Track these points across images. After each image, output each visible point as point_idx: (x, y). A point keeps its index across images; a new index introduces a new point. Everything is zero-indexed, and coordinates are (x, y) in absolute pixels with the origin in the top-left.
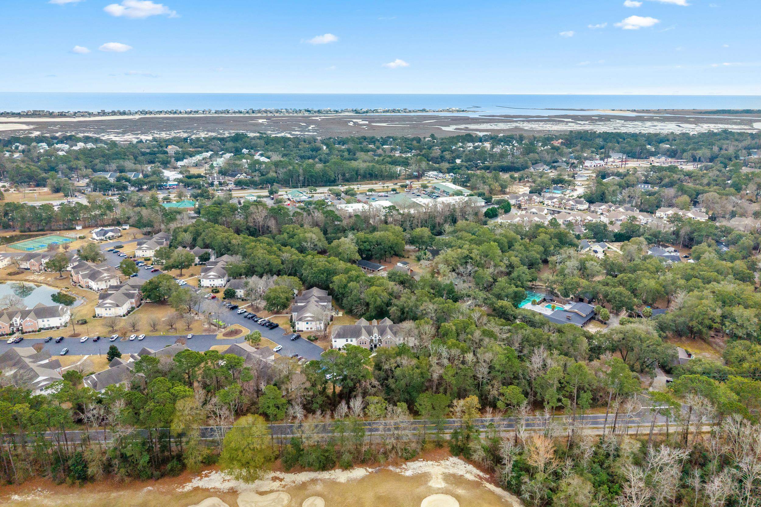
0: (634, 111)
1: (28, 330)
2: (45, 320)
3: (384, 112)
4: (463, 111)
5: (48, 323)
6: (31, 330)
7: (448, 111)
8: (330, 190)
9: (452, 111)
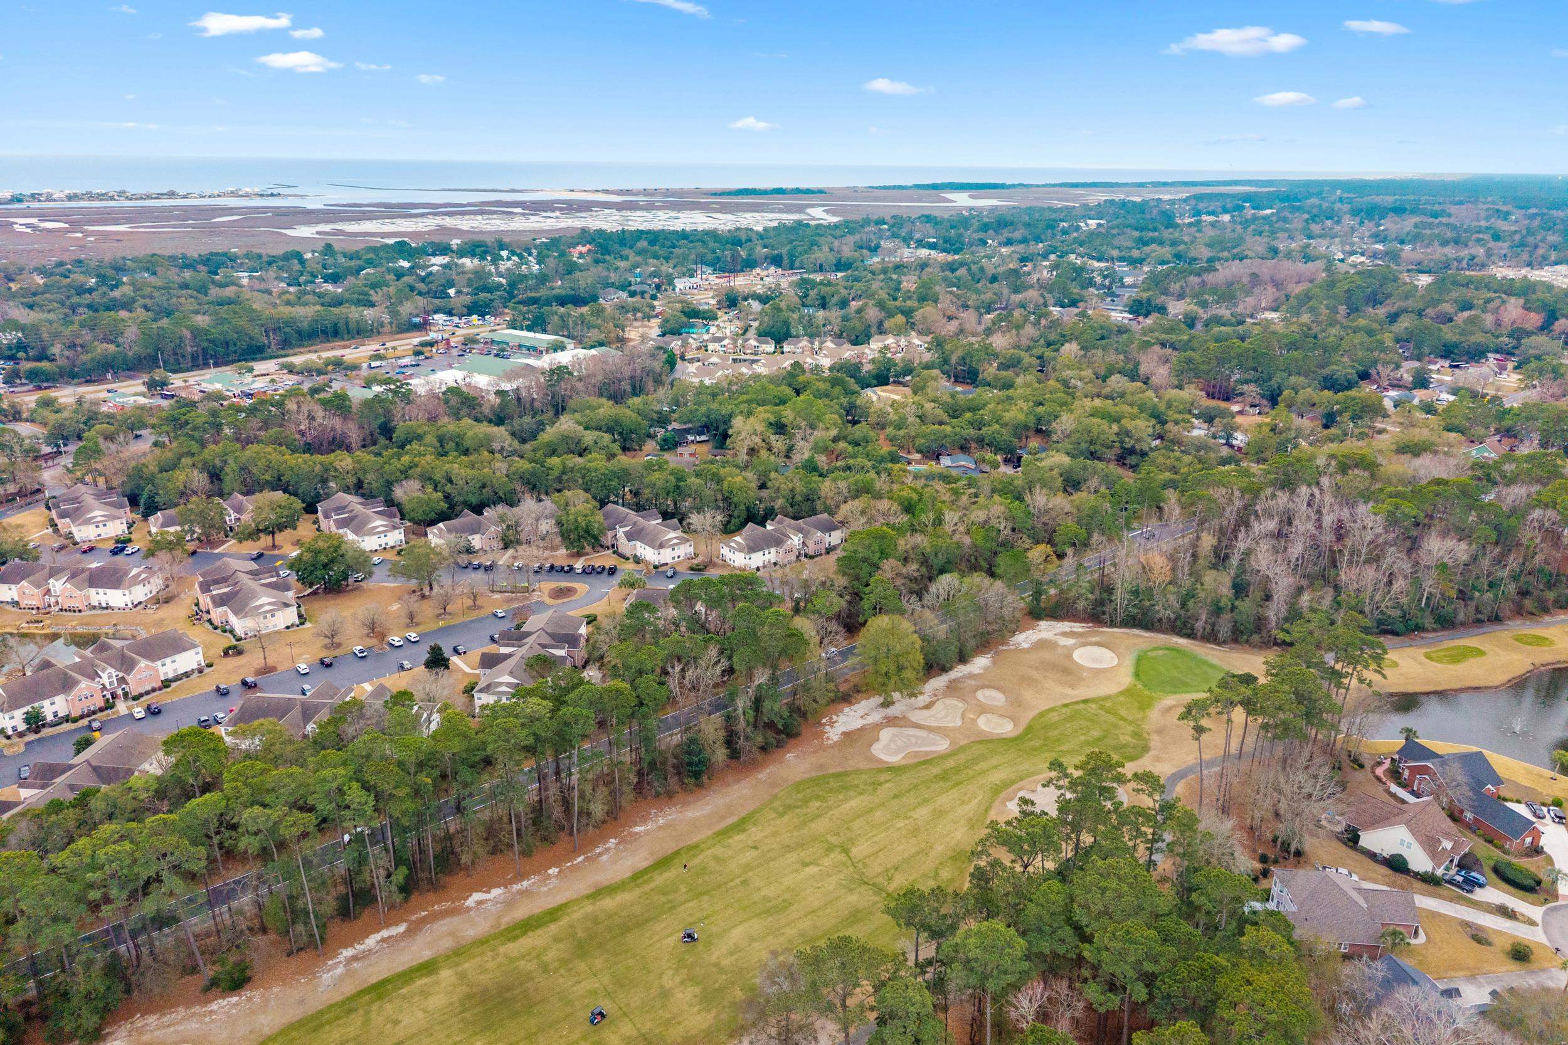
0: (607, 192)
1: (142, 690)
2: (168, 661)
3: (70, 198)
4: (272, 195)
5: (175, 666)
6: (148, 688)
7: (234, 194)
8: (283, 366)
9: (247, 196)
